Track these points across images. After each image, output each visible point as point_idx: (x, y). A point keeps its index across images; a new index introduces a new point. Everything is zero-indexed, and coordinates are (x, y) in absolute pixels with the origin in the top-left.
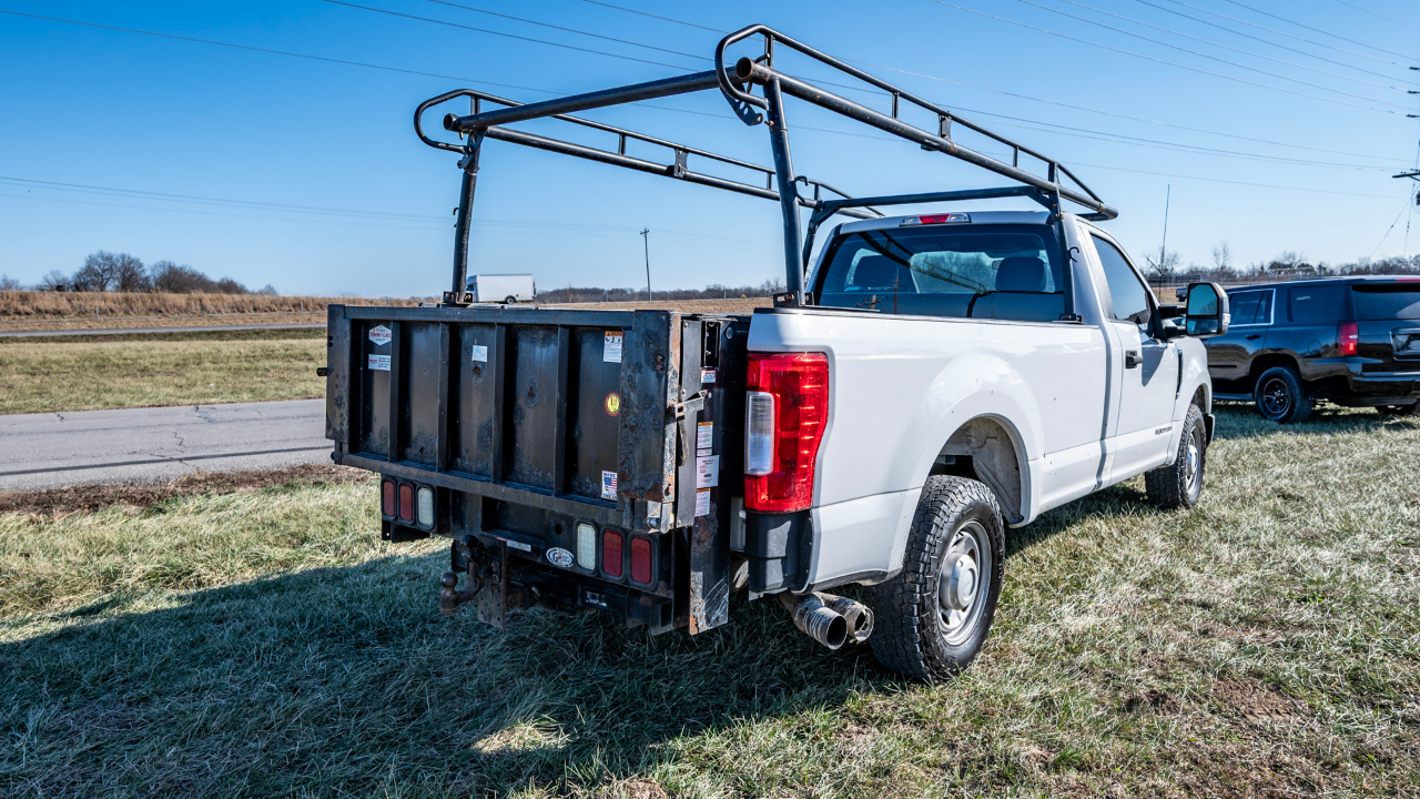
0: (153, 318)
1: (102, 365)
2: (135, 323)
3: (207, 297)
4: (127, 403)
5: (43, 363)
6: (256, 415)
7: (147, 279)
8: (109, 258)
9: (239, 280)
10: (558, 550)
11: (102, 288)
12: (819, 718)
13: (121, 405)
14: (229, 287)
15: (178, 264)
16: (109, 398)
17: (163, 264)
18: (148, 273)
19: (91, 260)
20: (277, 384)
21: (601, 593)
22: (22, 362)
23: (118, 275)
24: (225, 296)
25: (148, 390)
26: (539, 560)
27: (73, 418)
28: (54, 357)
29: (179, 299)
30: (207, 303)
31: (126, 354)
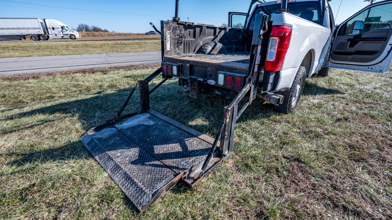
0: (93, 37)
1: (87, 46)
2: (90, 38)
3: (102, 33)
4: (93, 53)
5: (76, 45)
6: (118, 55)
7: (90, 29)
8: (82, 25)
9: (108, 30)
10: (211, 80)
11: (82, 31)
12: (266, 120)
13: (92, 54)
14: (106, 31)
15: (96, 26)
16: (89, 52)
17: (93, 26)
18: (90, 28)
19: (79, 26)
20: (120, 50)
21: (219, 91)
22: (72, 45)
23: (85, 29)
24: (106, 33)
25: (96, 51)
26: (205, 83)
27: (84, 56)
28: (77, 44)
29: (97, 33)
30: (103, 34)
31: (90, 44)
